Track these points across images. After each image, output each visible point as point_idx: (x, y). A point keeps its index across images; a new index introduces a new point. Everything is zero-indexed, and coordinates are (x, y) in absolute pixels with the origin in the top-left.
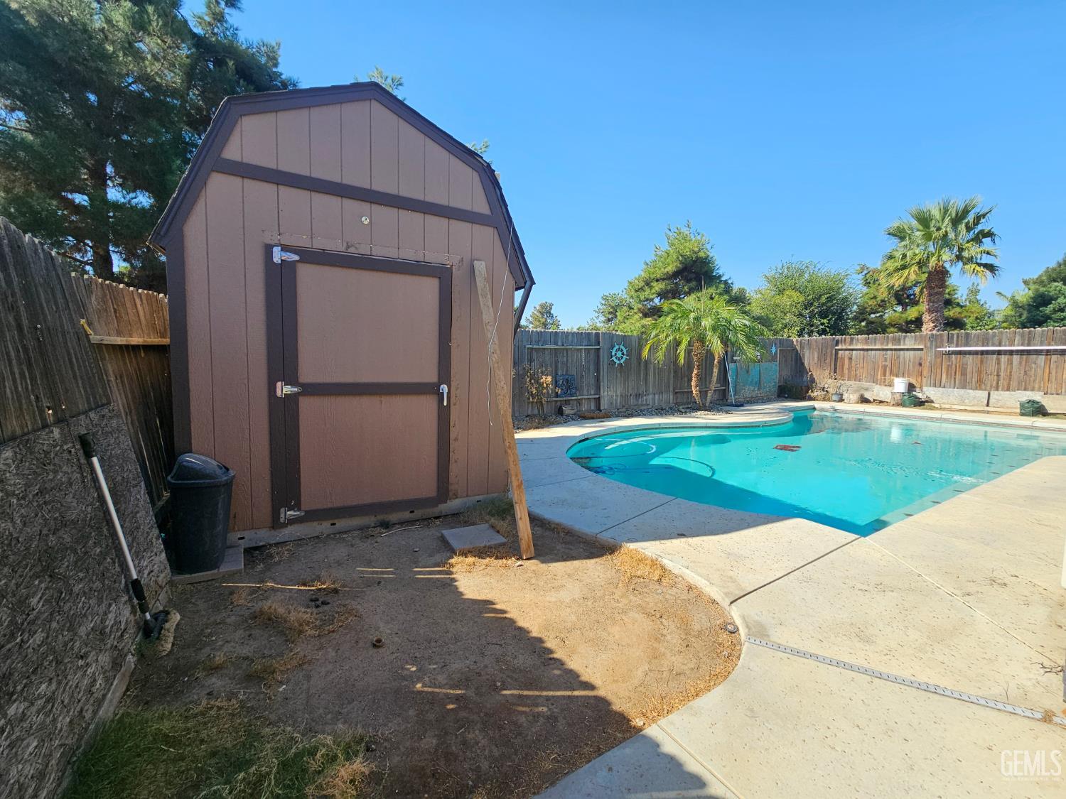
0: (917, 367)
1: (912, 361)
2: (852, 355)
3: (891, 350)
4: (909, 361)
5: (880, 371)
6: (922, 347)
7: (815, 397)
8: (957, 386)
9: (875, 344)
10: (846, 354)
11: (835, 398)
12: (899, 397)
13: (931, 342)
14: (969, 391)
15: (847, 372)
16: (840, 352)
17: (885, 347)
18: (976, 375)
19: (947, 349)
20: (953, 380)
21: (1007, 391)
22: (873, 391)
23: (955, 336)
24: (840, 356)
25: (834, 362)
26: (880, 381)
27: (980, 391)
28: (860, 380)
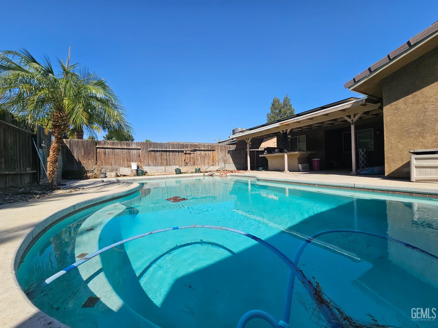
0: (138, 158)
1: (136, 154)
2: (106, 151)
3: (126, 149)
5: (121, 160)
6: (140, 148)
7: (89, 176)
8: (155, 165)
9: (118, 145)
10: (102, 150)
11: (102, 175)
12: (135, 172)
13: (144, 146)
14: (159, 167)
15: (103, 161)
16: (98, 150)
17: (123, 148)
18: (160, 160)
19: (150, 149)
20: (153, 162)
21: (170, 166)
22: (120, 170)
23: (152, 144)
24: (98, 152)
25: (95, 155)
26: (122, 165)
27: (162, 167)
28: (111, 165)
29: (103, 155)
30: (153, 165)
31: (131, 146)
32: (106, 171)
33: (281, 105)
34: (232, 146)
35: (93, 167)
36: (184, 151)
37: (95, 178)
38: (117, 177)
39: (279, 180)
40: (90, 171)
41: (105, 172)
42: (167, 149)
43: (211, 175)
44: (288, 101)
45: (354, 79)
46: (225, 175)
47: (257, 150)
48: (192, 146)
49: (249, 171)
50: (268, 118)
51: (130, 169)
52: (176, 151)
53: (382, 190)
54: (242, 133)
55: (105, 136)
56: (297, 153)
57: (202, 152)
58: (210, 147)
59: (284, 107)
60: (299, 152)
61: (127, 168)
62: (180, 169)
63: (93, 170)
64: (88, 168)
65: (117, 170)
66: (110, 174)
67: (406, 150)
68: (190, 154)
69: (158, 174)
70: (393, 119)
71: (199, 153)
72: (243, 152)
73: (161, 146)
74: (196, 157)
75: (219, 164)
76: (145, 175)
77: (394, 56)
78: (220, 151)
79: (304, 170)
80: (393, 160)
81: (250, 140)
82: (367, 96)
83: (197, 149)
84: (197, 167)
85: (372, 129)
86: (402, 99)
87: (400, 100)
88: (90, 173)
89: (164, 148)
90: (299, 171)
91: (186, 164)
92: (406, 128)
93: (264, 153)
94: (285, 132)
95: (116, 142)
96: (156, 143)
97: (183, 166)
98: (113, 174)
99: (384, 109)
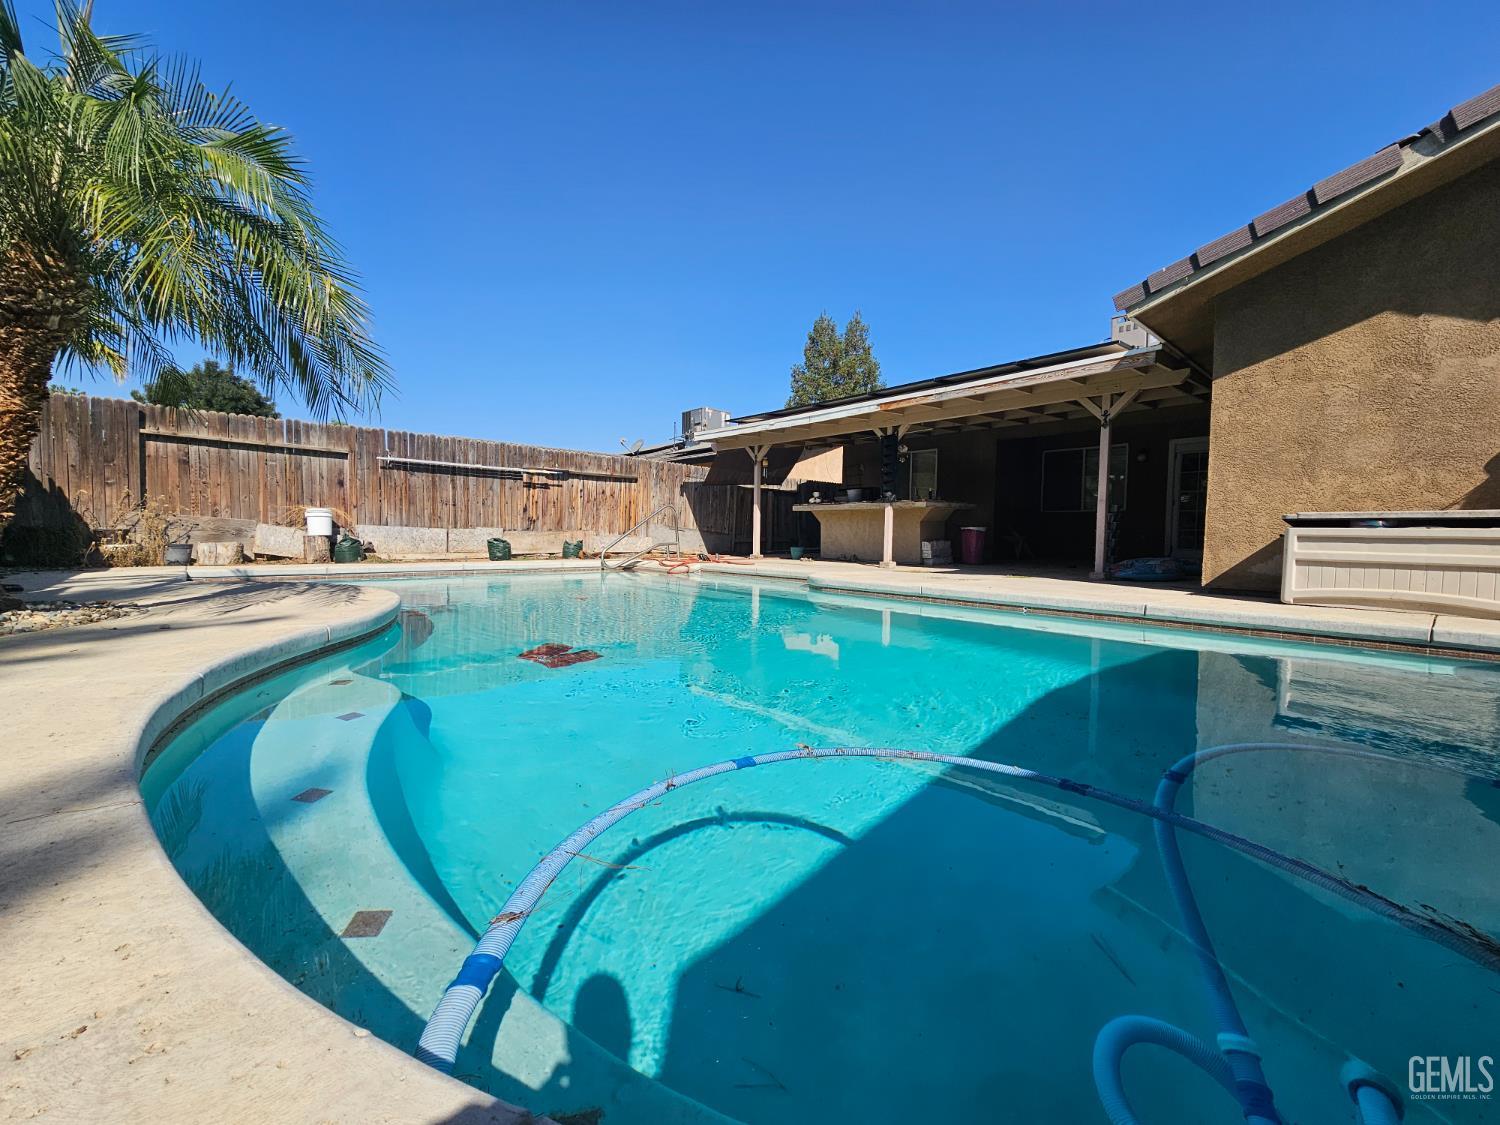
0: (336, 489)
1: (325, 474)
2: (187, 454)
3: (283, 450)
4: (321, 474)
5: (261, 494)
6: (344, 450)
7: (112, 556)
8: (405, 522)
9: (246, 433)
10: (169, 450)
11: (173, 555)
12: (323, 547)
13: (360, 444)
14: (422, 530)
15: (176, 493)
16: (151, 445)
17: (272, 444)
18: (428, 504)
19: (389, 459)
20: (398, 513)
21: (467, 527)
22: (253, 537)
23: (396, 439)
24: (152, 454)
25: (137, 462)
26: (265, 516)
27: (436, 530)
28: (215, 513)
29: (174, 468)
30: (398, 522)
31: (303, 439)
32: (189, 537)
33: (840, 343)
34: (696, 471)
35: (128, 516)
36: (525, 475)
37: (138, 563)
38: (243, 563)
39: (897, 591)
40: (113, 532)
41: (183, 542)
42: (457, 464)
43: (627, 569)
44: (861, 336)
45: (1146, 284)
46: (684, 568)
47: (775, 487)
48: (554, 457)
49: (756, 558)
50: (794, 384)
51: (300, 534)
52: (493, 474)
53: (1224, 627)
54: (736, 426)
55: (142, 392)
56: (922, 504)
57: (591, 484)
58: (618, 467)
59: (847, 353)
60: (929, 504)
61: (284, 529)
62: (508, 541)
63: (126, 532)
64: (102, 521)
65: (239, 533)
66: (213, 549)
67: (1264, 513)
68: (546, 486)
69: (420, 557)
70: (1238, 418)
71: (580, 487)
72: (732, 494)
73: (433, 451)
74: (566, 499)
75: (650, 530)
76: (365, 558)
77: (1269, 230)
78: (652, 483)
79: (942, 560)
80: (1228, 541)
81: (764, 451)
82: (1163, 341)
83: (572, 470)
84: (566, 536)
85: (1125, 447)
86: (1266, 362)
87: (1261, 365)
88: (116, 541)
89: (446, 460)
90: (922, 563)
91: (531, 524)
92: (1269, 450)
93: (812, 500)
94: (890, 432)
95: (237, 421)
96: (412, 436)
97: (520, 529)
98: (227, 549)
99: (1213, 385)
